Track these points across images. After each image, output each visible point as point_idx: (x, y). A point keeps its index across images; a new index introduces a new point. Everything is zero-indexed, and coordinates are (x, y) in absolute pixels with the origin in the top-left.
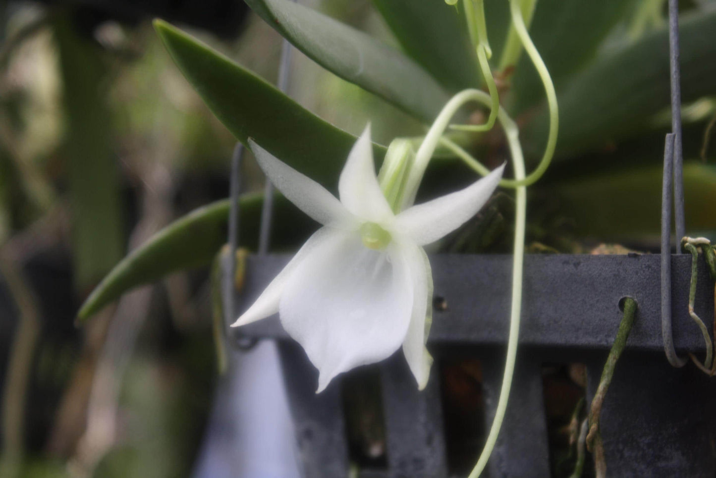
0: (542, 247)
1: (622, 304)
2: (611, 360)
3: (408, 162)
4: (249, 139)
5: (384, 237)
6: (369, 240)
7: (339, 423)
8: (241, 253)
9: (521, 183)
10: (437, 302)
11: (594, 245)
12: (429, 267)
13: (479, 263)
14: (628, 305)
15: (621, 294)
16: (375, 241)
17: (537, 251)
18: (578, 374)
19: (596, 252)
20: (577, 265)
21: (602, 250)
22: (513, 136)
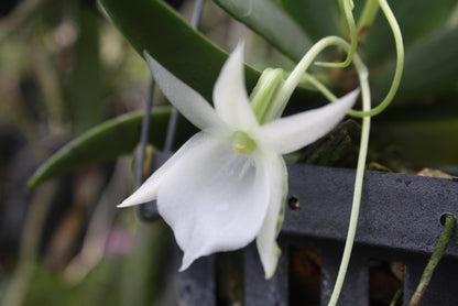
0: (379, 166)
1: (443, 219)
2: (431, 265)
3: (277, 86)
4: (145, 52)
5: (251, 145)
6: (238, 146)
7: (211, 284)
8: (150, 149)
9: (367, 114)
10: (291, 202)
11: (420, 169)
12: (286, 173)
13: (328, 175)
14: (449, 220)
15: (443, 211)
16: (242, 147)
17: (374, 169)
18: (398, 269)
19: (422, 174)
20: (408, 183)
21: (425, 173)
22: (364, 76)
